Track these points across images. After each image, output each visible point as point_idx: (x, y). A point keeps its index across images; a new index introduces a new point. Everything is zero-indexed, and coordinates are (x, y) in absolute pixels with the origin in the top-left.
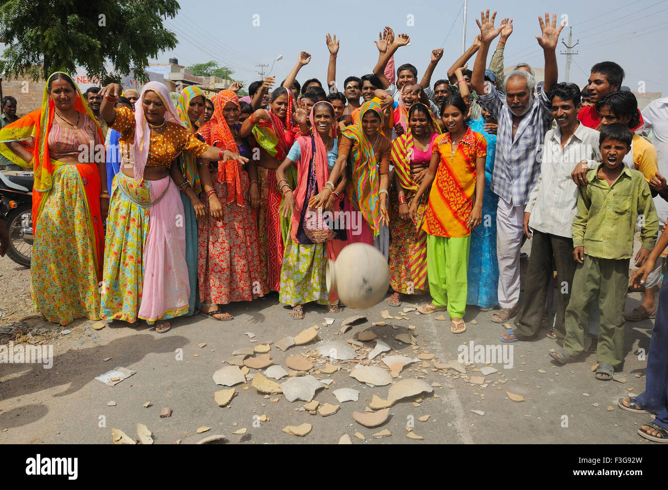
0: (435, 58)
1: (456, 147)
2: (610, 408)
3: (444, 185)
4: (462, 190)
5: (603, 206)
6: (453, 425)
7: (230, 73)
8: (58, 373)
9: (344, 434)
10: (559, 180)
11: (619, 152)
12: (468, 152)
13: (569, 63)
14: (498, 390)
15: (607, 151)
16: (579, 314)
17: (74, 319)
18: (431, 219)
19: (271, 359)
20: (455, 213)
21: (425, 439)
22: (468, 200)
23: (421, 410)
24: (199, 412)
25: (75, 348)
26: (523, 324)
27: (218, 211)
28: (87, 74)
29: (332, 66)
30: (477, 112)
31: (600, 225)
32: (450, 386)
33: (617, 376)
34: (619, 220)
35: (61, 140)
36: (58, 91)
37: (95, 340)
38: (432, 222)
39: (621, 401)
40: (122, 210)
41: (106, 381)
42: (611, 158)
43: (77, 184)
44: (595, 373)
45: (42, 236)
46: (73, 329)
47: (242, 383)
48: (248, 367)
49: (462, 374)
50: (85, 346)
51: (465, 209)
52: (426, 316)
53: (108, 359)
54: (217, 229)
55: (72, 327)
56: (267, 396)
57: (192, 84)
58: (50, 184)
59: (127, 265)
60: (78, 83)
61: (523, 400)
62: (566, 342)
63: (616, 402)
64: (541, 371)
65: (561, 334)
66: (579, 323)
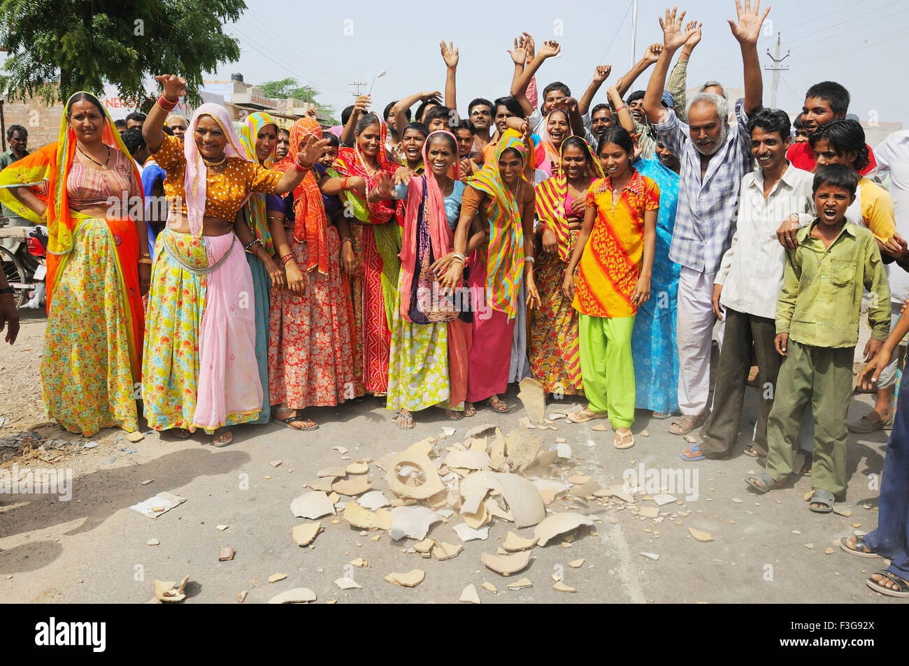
0: (599, 77)
1: (617, 197)
2: (829, 550)
3: (600, 247)
4: (625, 254)
5: (817, 275)
6: (616, 573)
7: (314, 93)
8: (80, 501)
9: (468, 584)
10: (762, 241)
11: (840, 202)
12: (634, 204)
13: (776, 82)
14: (678, 525)
15: (823, 201)
16: (785, 423)
17: (101, 429)
18: (584, 293)
19: (369, 482)
20: (616, 284)
21: (578, 591)
22: (634, 267)
23: (573, 551)
24: (271, 554)
25: (103, 467)
26: (712, 436)
27: (299, 282)
28: (119, 94)
29: (450, 83)
30: (648, 148)
31: (812, 301)
32: (613, 520)
33: (838, 507)
34: (838, 294)
35: (84, 185)
36: (80, 117)
37: (130, 456)
38: (585, 296)
39: (844, 541)
40: (170, 279)
41: (145, 512)
42: (829, 211)
43: (107, 244)
44: (809, 503)
45: (59, 316)
46: (100, 441)
47: (330, 515)
48: (338, 493)
49: (628, 504)
50: (117, 465)
51: (629, 279)
52: (580, 425)
53: (149, 481)
54: (293, 306)
55: (100, 438)
56: (364, 533)
57: (262, 108)
58: (71, 245)
59: (181, 354)
60: (107, 106)
61: (711, 538)
62: (769, 462)
63: (838, 542)
64: (735, 500)
65: (763, 450)
66: (785, 435)
